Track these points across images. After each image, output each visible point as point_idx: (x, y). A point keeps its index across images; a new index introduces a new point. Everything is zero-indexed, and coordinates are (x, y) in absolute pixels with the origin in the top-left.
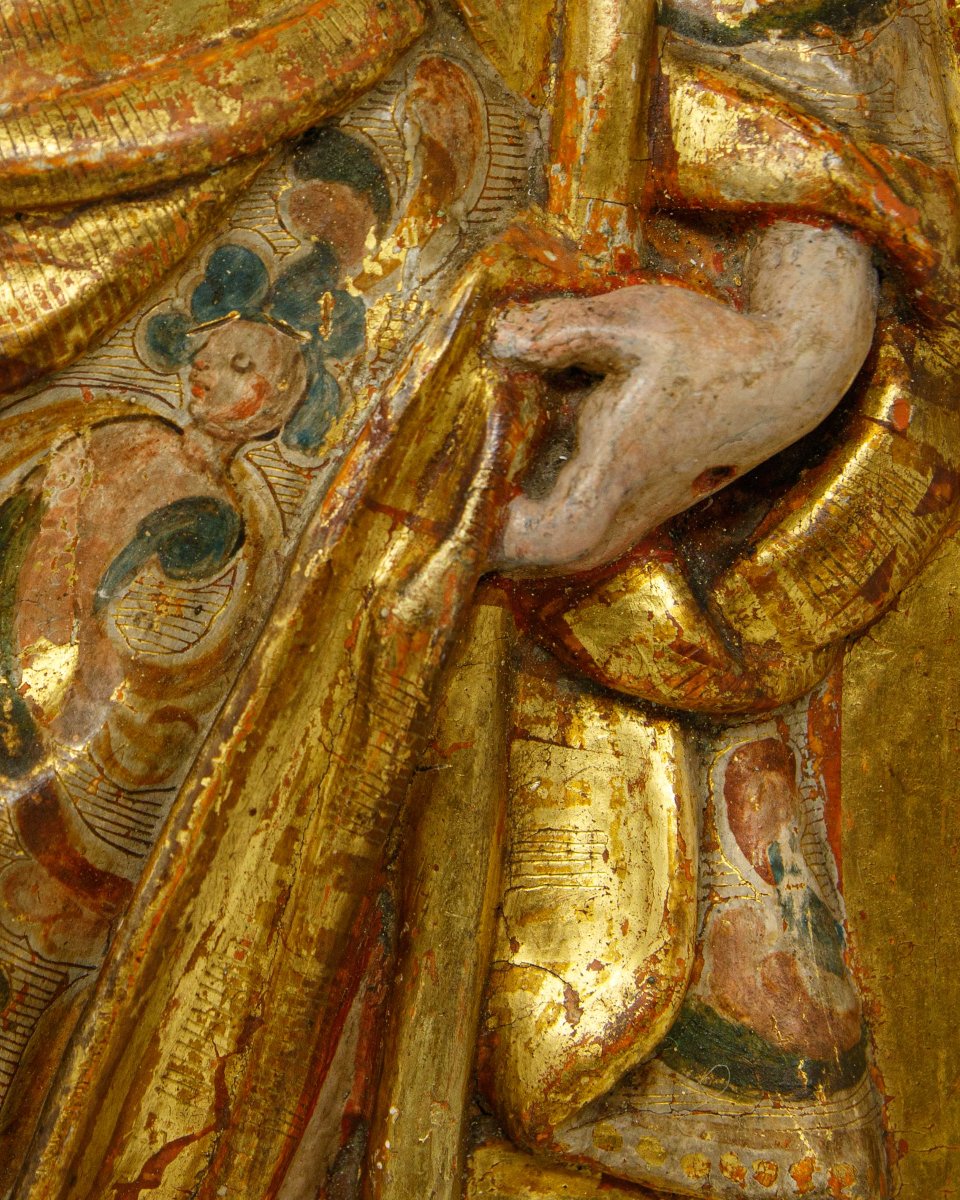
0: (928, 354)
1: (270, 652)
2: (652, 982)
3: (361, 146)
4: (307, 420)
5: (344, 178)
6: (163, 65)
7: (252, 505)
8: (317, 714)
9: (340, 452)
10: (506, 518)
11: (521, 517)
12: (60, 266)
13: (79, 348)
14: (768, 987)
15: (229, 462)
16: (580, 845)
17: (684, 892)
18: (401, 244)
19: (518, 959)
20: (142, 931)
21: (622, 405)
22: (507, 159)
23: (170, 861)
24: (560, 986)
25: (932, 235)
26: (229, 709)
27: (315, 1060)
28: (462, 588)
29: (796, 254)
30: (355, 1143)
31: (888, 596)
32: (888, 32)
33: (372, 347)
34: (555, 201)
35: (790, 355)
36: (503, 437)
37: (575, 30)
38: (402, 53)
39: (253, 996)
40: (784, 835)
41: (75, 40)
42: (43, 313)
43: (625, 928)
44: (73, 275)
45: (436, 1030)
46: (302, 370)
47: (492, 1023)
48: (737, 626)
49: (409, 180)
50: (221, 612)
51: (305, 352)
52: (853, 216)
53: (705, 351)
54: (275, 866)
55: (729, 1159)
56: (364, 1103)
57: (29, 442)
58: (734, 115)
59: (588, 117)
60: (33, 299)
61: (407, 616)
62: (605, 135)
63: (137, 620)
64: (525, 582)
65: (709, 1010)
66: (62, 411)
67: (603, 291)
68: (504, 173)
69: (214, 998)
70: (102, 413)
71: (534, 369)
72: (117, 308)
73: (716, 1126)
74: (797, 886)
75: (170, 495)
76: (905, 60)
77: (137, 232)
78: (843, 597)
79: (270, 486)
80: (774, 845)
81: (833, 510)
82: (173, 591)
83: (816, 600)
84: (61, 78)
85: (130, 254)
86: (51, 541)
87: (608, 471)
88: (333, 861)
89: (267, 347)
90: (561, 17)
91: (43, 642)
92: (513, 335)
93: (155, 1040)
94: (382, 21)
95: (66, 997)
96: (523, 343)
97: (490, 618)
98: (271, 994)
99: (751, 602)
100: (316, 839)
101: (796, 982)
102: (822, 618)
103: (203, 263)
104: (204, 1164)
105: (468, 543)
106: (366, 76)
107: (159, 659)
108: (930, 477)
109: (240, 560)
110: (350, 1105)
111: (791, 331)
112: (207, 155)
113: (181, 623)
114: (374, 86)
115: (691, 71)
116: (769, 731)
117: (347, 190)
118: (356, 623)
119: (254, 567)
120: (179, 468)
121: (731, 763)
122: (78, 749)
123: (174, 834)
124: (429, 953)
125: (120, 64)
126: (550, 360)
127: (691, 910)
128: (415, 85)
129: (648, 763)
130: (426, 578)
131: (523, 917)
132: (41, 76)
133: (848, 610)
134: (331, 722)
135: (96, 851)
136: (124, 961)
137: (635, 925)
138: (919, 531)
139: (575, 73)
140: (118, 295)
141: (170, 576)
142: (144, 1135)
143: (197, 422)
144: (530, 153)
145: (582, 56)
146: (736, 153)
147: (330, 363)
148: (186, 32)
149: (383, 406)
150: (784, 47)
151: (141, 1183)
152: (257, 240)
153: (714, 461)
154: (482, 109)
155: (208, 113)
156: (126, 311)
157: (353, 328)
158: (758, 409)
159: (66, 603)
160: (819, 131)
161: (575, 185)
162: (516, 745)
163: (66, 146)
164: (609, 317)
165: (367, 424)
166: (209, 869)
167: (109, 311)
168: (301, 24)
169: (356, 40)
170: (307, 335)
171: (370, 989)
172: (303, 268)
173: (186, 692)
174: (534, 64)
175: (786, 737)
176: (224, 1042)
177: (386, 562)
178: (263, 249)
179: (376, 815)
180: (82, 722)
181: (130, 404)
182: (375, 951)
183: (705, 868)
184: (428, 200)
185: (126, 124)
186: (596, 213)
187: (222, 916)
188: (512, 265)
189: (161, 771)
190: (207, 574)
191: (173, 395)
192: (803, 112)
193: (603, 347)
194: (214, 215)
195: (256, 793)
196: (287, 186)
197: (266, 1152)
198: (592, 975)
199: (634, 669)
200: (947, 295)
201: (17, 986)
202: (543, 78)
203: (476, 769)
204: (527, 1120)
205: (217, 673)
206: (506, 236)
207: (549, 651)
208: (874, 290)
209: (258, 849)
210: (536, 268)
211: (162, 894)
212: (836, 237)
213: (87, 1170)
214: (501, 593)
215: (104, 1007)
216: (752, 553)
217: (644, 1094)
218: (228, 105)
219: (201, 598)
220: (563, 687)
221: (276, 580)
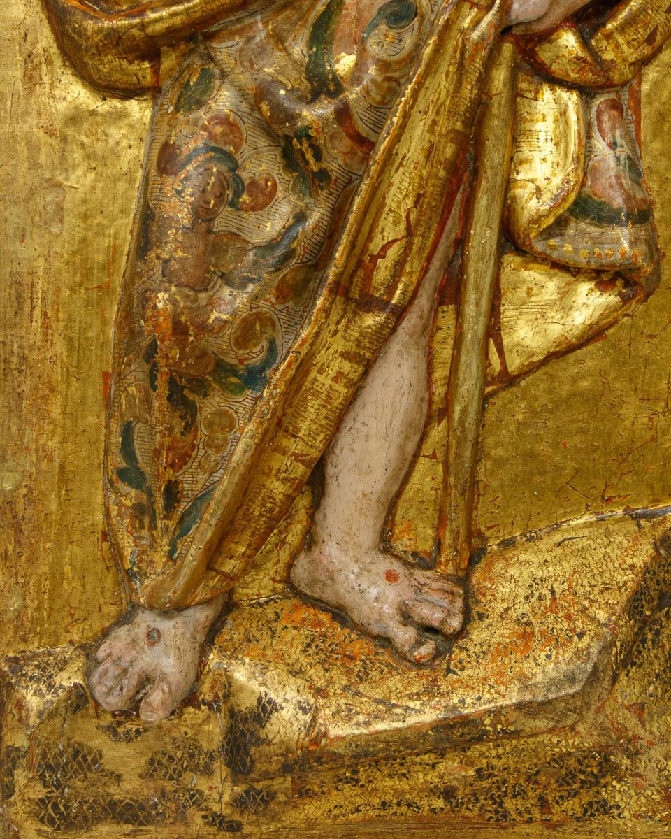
1: (426, 52)
2: (568, 183)
8: (443, 76)
10: (512, 4)
11: (518, 4)
14: (611, 186)
16: (542, 136)
17: (579, 150)
19: (519, 178)
20: (380, 154)
23: (390, 128)
24: (535, 187)
26: (411, 73)
27: (443, 212)
28: (495, 28)
30: (459, 252)
31: (656, 44)
39: (421, 186)
40: (618, 133)
43: (558, 165)
45: (488, 200)
47: (509, 202)
48: (599, 54)
50: (409, 41)
54: (428, 134)
55: (597, 250)
56: (462, 233)
61: (476, 38)
63: (378, 44)
64: (521, 35)
65: (589, 196)
69: (406, 184)
73: (592, 238)
74: (623, 151)
78: (638, 42)
80: (614, 137)
81: (634, 8)
82: (391, 33)
83: (628, 43)
86: (347, 16)
88: (450, 131)
91: (343, 54)
93: (384, 198)
95: (352, 186)
97: (507, 48)
98: (426, 184)
99: (604, 44)
100: (443, 124)
101: (621, 185)
102: (631, 51)
104: (402, 250)
105: (497, 12)
107: (385, 57)
109: (416, 22)
110: (456, 235)
113: (394, 45)
116: (613, 96)
118: (458, 42)
119: (421, 25)
121: (598, 107)
122: (358, 89)
123: (391, 118)
124: (486, 172)
127: (582, 157)
129: (567, 106)
131: (521, 162)
133: (641, 48)
134: (449, 80)
135: (363, 129)
136: (373, 165)
137: (561, 163)
138: (667, 20)
141: (390, 27)
142: (380, 236)
151: (379, 256)
159: (352, 39)
162: (518, 99)
166: (404, 132)
171: (464, 190)
173: (396, 71)
175: (620, 99)
176: (410, 202)
177: (468, 20)
179: (465, 114)
180: (358, 80)
182: (466, 175)
183: (588, 145)
187: (409, 152)
189: (386, 101)
190: (403, 27)
195: (421, 105)
197: (425, 244)
198: (546, 182)
199: (561, 67)
201: (334, 178)
203: (503, 103)
204: (522, 236)
205: (407, 64)
207: (531, 64)
209: (422, 127)
211: (387, 140)
213: (360, 243)
214: (512, 39)
215: (367, 181)
216: (604, 25)
217: (566, 229)
219: (401, 36)
220: (536, 79)
221: (428, 28)
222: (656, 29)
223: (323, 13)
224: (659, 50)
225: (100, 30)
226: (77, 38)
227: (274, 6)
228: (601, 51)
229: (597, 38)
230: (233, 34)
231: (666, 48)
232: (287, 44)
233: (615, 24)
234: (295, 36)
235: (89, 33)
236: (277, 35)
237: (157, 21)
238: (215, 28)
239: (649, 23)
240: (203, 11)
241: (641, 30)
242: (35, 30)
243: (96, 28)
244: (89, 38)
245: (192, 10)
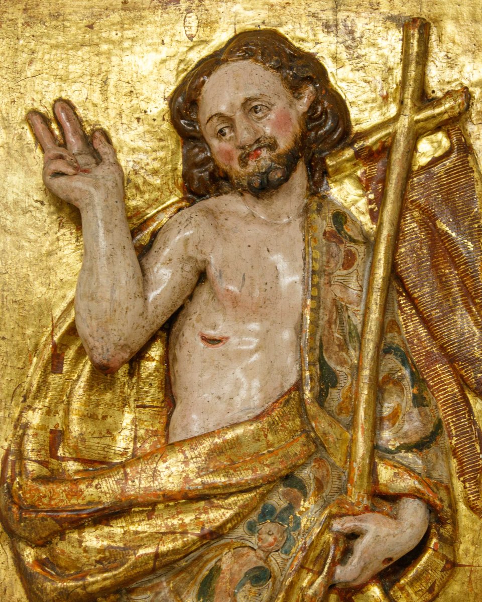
0: (444, 531)
3: (300, 479)
4: (286, 547)
5: (295, 487)
6: (250, 459)
7: (273, 568)
9: (295, 555)
10: (335, 570)
11: (339, 570)
12: (225, 509)
13: (230, 529)
15: (267, 557)
18: (310, 503)
21: (363, 542)
22: (337, 483)
25: (441, 500)
28: (324, 587)
29: (408, 505)
31: (435, 593)
32: (432, 450)
33: (303, 529)
34: (349, 493)
35: (405, 529)
36: (334, 550)
37: (353, 450)
38: (310, 456)
41: (229, 454)
42: (221, 520)
44: (228, 511)
46: (285, 535)
48: (395, 600)
49: (312, 487)
50: (265, 595)
51: (286, 530)
52: (421, 496)
53: (384, 529)
57: (217, 553)
58: (393, 471)
59: (357, 472)
60: (219, 517)
61: (311, 594)
62: (361, 476)
63: (245, 597)
64: (342, 589)
66: (226, 545)
67: (359, 515)
68: (336, 486)
70: (235, 546)
71: (342, 534)
72: (239, 519)
75: (253, 566)
76: (437, 457)
77: (244, 500)
78: (423, 592)
79: (277, 563)
81: (419, 570)
82: (254, 590)
83: (416, 593)
84: (225, 463)
85: (243, 506)
86: (223, 578)
87: (360, 558)
89: (276, 529)
90: (350, 447)
92: (337, 525)
94: (305, 448)
96: (339, 527)
97: (333, 597)
99: (399, 593)
102: (418, 598)
103: (261, 508)
105: (326, 576)
106: (301, 462)
108: (445, 562)
109: (270, 582)
111: (406, 524)
112: (261, 481)
113: (255, 598)
114: (303, 464)
115: (383, 461)
117: (296, 490)
118: (299, 596)
119: (274, 584)
120: (255, 559)
125: (239, 459)
126: (346, 531)
128: (313, 464)
130: (316, 585)
132: (220, 462)
133: (424, 596)
138: (442, 576)
139: (353, 461)
140: (240, 516)
141: (253, 586)
143: (259, 548)
144: (343, 481)
145: (355, 457)
146: (393, 481)
147: (292, 533)
148: (256, 451)
149: (305, 543)
150: (406, 454)
152: (274, 502)
153: (387, 556)
154: (330, 470)
155: (261, 471)
156: (242, 520)
157: (298, 524)
158: (397, 543)
159: (227, 594)
160: (413, 475)
161: (353, 489)
163: (227, 479)
164: (360, 521)
165: (301, 548)
167: (237, 520)
168: (284, 450)
169: (298, 453)
170: (286, 526)
172: (285, 509)
174: (343, 459)
177: (306, 581)
178: (276, 505)
181: (243, 543)
184: (316, 493)
185: (241, 474)
186: (359, 496)
188: (337, 508)
190: (262, 586)
191: (253, 541)
192: (410, 470)
193: (359, 528)
194: (263, 496)
196: (281, 489)
200: (446, 516)
202: (346, 463)
206: (336, 502)
208: (427, 515)
210: (343, 509)
212: (417, 501)
214: (336, 591)
216: (399, 581)
218: (266, 469)
219: (260, 592)
221: (279, 586)
222: (434, 583)
223: (208, 576)
224: (437, 595)
225: (56, 589)
226: (40, 594)
227: (174, 571)
228: (397, 598)
229: (394, 589)
230: (146, 590)
231: (442, 594)
232: (183, 596)
233: (407, 581)
234: (188, 591)
235: (48, 591)
236: (176, 590)
237: (93, 583)
238: (134, 585)
239: (430, 579)
240: (125, 577)
241: (424, 584)
242: (12, 586)
243: (52, 588)
244: (48, 595)
245: (118, 576)
